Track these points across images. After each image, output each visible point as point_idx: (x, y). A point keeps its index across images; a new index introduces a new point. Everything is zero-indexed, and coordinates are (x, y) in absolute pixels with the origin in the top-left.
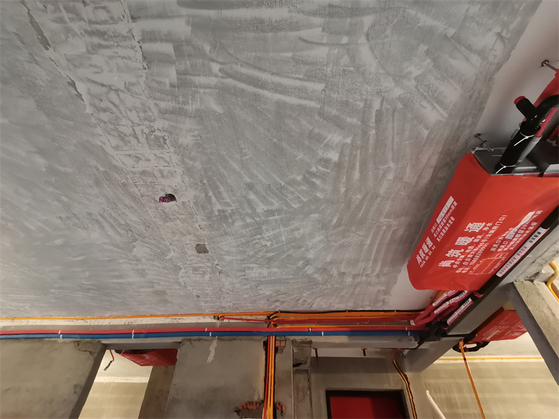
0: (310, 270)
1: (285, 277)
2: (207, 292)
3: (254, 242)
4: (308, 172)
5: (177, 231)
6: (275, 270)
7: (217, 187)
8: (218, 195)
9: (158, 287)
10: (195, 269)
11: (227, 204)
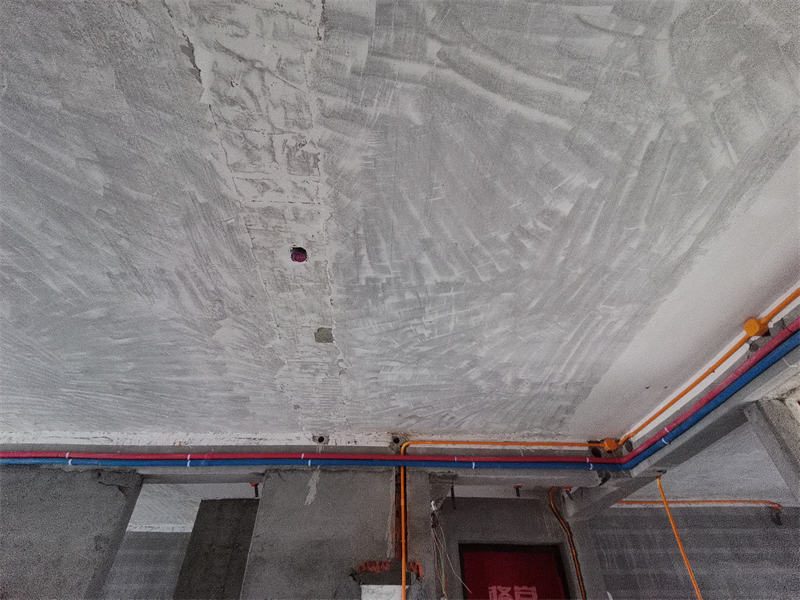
0: (474, 374)
1: (435, 383)
2: (312, 400)
3: (408, 329)
4: (520, 229)
5: (294, 307)
6: (425, 372)
7: (377, 242)
8: (375, 256)
9: (239, 391)
10: (305, 366)
11: (385, 270)
